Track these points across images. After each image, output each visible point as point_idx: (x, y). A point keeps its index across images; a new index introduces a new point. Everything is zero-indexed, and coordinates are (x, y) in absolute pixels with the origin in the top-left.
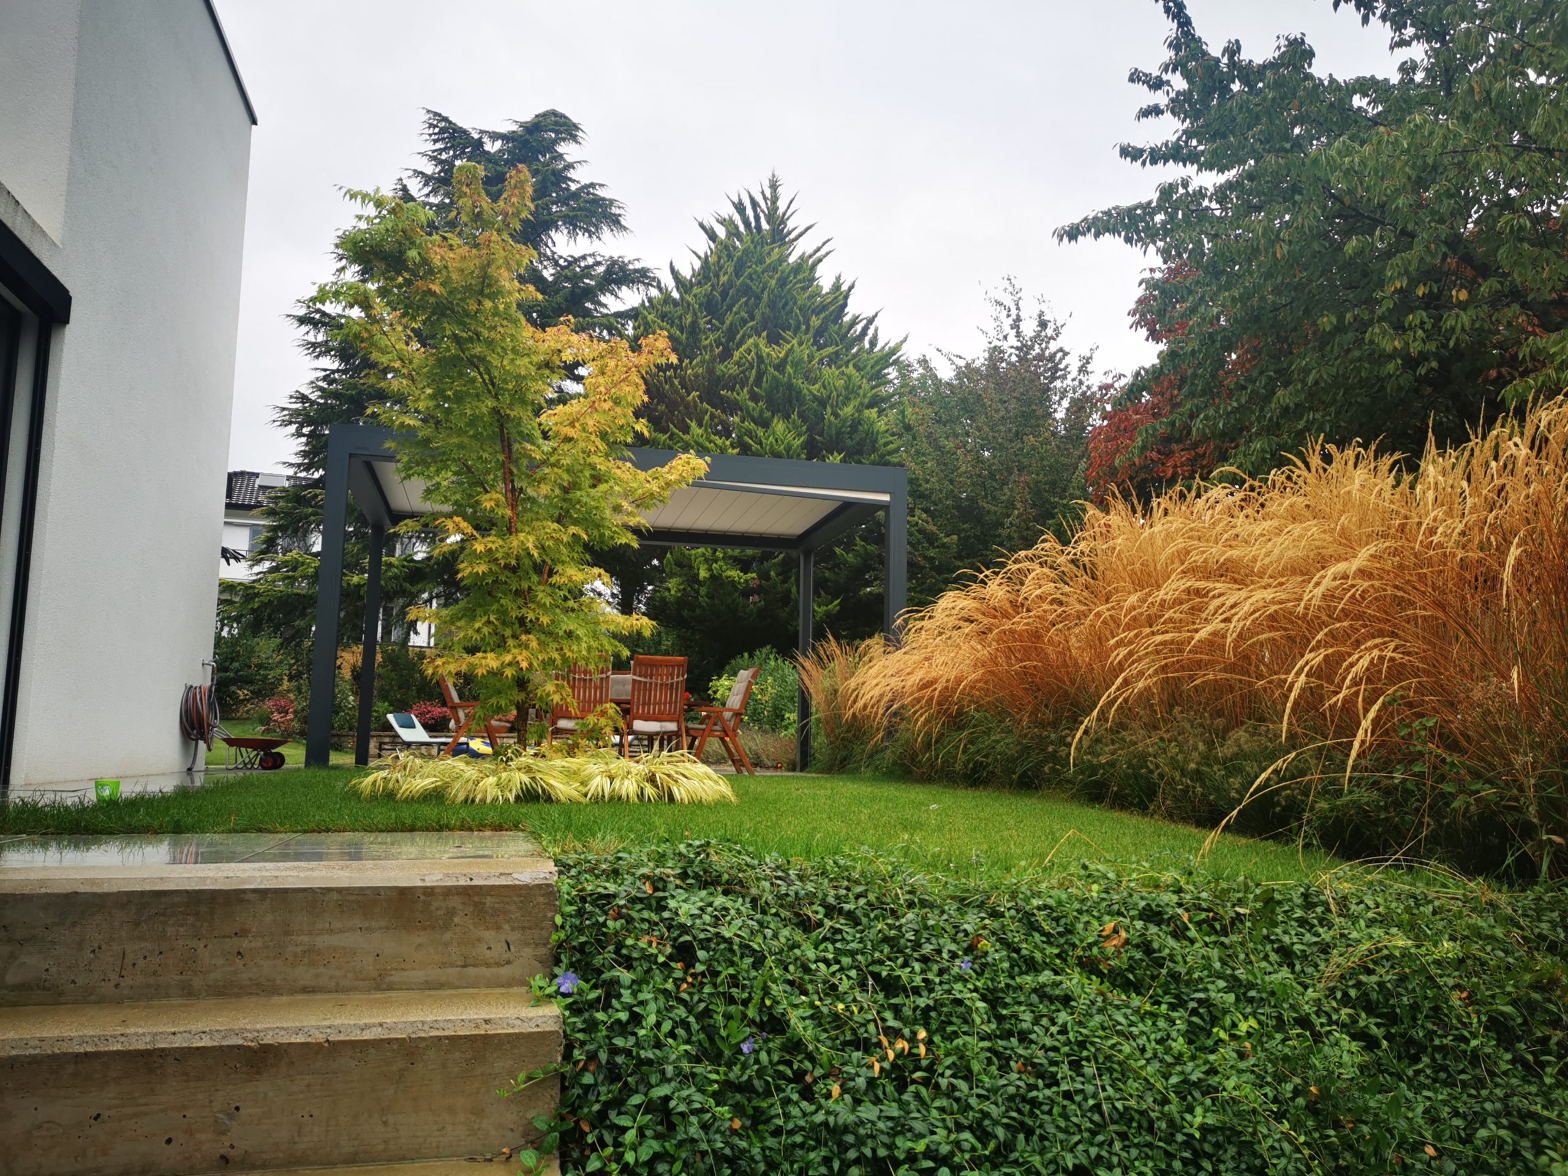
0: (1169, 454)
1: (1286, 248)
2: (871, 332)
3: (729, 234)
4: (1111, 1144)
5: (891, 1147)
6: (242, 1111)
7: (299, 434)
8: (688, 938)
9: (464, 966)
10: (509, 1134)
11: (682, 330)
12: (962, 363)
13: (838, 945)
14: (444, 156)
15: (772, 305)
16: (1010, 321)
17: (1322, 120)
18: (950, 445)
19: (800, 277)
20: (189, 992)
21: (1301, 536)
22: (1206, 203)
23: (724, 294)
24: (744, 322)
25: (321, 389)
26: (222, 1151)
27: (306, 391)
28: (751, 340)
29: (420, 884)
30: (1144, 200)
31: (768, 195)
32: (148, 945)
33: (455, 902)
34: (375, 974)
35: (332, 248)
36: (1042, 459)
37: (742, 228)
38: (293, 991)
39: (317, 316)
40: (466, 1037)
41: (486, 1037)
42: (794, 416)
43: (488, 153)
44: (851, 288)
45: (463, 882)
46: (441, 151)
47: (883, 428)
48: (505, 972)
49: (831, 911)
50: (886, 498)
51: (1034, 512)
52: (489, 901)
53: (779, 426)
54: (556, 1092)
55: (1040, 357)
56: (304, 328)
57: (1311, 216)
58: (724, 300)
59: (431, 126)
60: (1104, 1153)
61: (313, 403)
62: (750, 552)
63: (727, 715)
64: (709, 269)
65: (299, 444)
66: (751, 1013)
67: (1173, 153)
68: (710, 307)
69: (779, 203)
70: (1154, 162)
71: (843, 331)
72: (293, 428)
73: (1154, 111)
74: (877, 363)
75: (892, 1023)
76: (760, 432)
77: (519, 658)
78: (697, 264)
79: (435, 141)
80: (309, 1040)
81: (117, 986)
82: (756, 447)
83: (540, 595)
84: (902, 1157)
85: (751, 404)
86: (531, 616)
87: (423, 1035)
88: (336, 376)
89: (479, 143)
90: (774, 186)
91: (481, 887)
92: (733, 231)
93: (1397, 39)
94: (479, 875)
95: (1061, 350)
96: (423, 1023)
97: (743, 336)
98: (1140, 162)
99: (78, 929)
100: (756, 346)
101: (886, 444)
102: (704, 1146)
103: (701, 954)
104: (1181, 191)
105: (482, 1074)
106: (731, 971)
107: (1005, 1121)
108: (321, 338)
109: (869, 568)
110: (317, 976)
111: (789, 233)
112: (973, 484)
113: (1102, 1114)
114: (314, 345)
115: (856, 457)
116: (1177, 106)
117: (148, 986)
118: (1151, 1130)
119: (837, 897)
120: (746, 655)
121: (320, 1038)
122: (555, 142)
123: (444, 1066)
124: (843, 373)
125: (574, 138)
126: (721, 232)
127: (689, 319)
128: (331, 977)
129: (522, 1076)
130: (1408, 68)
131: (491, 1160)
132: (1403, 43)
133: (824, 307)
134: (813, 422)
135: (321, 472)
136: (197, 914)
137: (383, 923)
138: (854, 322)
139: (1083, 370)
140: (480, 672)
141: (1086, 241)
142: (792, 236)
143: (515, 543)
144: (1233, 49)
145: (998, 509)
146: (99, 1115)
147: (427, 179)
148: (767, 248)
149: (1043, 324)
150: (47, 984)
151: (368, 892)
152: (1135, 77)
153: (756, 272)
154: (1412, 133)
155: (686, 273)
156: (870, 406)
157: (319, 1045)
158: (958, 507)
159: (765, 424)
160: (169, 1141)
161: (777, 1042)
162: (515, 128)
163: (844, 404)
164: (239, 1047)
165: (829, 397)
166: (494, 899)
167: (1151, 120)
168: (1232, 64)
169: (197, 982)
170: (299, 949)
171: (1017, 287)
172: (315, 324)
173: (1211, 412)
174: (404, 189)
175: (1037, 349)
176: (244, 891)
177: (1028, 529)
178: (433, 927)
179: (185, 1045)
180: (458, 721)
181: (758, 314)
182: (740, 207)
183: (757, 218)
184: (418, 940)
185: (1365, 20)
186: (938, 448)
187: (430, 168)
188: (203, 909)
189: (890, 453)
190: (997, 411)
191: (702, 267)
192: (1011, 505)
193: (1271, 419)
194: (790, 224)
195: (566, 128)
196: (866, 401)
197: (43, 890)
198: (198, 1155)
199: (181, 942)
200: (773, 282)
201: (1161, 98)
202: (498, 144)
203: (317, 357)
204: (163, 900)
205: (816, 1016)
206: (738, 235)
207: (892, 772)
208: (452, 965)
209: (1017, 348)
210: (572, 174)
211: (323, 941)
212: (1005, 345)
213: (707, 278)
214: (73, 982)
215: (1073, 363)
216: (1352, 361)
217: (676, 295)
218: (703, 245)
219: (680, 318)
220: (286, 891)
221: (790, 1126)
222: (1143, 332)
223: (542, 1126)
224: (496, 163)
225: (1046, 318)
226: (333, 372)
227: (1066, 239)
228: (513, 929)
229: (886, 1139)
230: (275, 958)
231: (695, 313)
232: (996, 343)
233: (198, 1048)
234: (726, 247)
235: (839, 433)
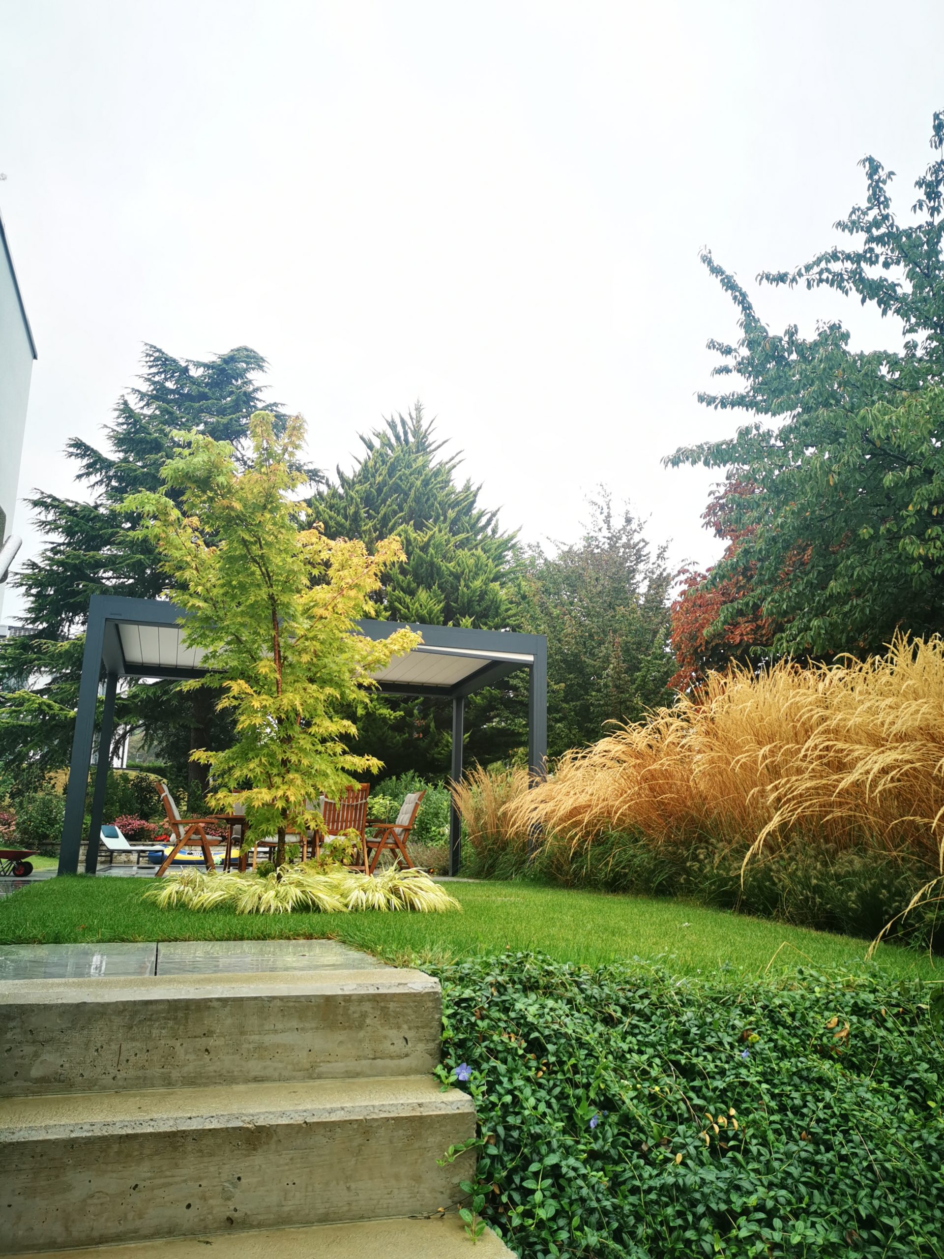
0: (736, 625)
1: (836, 477)
2: (493, 523)
3: (383, 445)
4: (886, 1197)
5: (728, 1202)
6: (243, 1180)
7: (27, 594)
8: (535, 1034)
9: (374, 1059)
10: (439, 1195)
11: (346, 517)
12: (566, 549)
13: (639, 1037)
14: (157, 378)
15: (417, 500)
16: (603, 517)
17: (858, 384)
18: (556, 612)
19: (439, 479)
20: (168, 1082)
21: (917, 711)
22: (772, 441)
23: (379, 491)
24: (395, 513)
25: (49, 559)
26: (228, 1214)
27: (38, 560)
28: (401, 527)
29: (340, 993)
30: (728, 439)
31: (414, 416)
32: (138, 1044)
33: (367, 1007)
34: (308, 1066)
35: (64, 447)
36: (630, 624)
37: (393, 440)
38: (247, 1081)
39: (49, 500)
40: (406, 1118)
41: (421, 1118)
42: (435, 587)
43: (192, 377)
44: (479, 489)
45: (372, 991)
46: (155, 374)
47: (504, 598)
48: (404, 1063)
49: (625, 1010)
50: (530, 658)
51: (625, 665)
52: (392, 1005)
53: (423, 595)
54: (473, 1161)
55: (627, 546)
56: (38, 510)
57: (854, 454)
58: (379, 495)
59: (147, 355)
60: (884, 1205)
61: (41, 569)
62: (398, 695)
63: (398, 830)
64: (368, 471)
65: (28, 603)
66: (592, 1095)
67: (740, 401)
68: (368, 501)
69: (422, 422)
70: (724, 406)
71: (473, 521)
72: (23, 589)
73: (726, 370)
74: (499, 546)
75: (698, 1101)
76: (408, 599)
77: (288, 793)
78: (358, 468)
79: (150, 367)
80: (292, 1122)
81: (114, 1078)
82: (404, 611)
83: (302, 742)
84: (739, 1210)
85: (401, 577)
86: (294, 759)
87: (375, 1117)
88: (62, 548)
89: (186, 370)
90: (418, 409)
91: (386, 995)
92: (387, 444)
93: (908, 327)
94: (383, 985)
95: (643, 540)
96: (373, 1106)
97: (395, 524)
98: (713, 406)
99: (85, 1032)
100: (406, 532)
101: (507, 610)
102: (594, 1204)
103: (551, 1047)
104: (754, 432)
105: (420, 1148)
106: (573, 1061)
107: (803, 1179)
108: (51, 517)
109: (493, 708)
110: (265, 1068)
111: (430, 445)
112: (577, 643)
113: (873, 1172)
114: (44, 523)
115: (483, 620)
116: (742, 368)
117: (138, 1078)
118: (910, 1185)
119: (627, 999)
120: (394, 778)
121: (299, 1120)
122: (246, 370)
123: (391, 1142)
124: (473, 554)
125: (261, 367)
126: (377, 443)
127: (352, 510)
128: (275, 1069)
129: (451, 1149)
130: (911, 347)
131: (429, 1218)
132: (912, 330)
133: (457, 503)
134: (450, 592)
135: (45, 625)
136: (175, 1019)
137: (314, 1025)
138: (481, 515)
139: (660, 556)
140: (256, 804)
141: (685, 466)
142: (432, 448)
143: (285, 701)
144: (792, 332)
145: (597, 664)
146: (136, 1186)
147: (143, 396)
148: (413, 456)
149: (628, 521)
150: (62, 1078)
151: (303, 1000)
152: (712, 345)
153: (404, 474)
154: (932, 399)
155: (349, 474)
156: (495, 579)
157: (299, 1126)
158: (564, 661)
159: (412, 593)
160: (189, 1206)
161: (614, 1118)
162: (214, 358)
163: (474, 578)
164: (240, 1128)
165: (463, 573)
166: (395, 1005)
167: (723, 376)
168: (791, 342)
169: (175, 1074)
170: (251, 1046)
171: (608, 492)
172: (46, 506)
173: (777, 596)
174: (126, 403)
175: (624, 539)
176: (210, 1000)
177: (620, 679)
178: (350, 1028)
179: (200, 1127)
180: (178, 835)
181: (406, 507)
182: (392, 425)
183: (406, 433)
184: (341, 1038)
185: (884, 313)
186: (549, 614)
187: (145, 387)
188: (180, 1014)
189: (509, 617)
190: (595, 586)
191: (363, 470)
192: (606, 660)
193: (819, 601)
194: (431, 439)
195: (255, 360)
196: (492, 576)
197: (60, 1001)
198: (210, 1217)
199: (163, 1042)
200: (419, 483)
201: (730, 361)
202: (201, 371)
203: (47, 533)
204: (150, 1007)
205: (638, 1097)
206: (390, 446)
207: (539, 879)
208: (366, 1058)
209: (609, 538)
210: (258, 395)
211: (269, 1039)
212: (600, 536)
213: (366, 478)
214: (82, 1075)
215: (652, 550)
216: (885, 562)
217: (341, 491)
218: (363, 453)
219: (345, 508)
220: (241, 999)
221: (646, 1187)
222: (713, 530)
223: (466, 1187)
224: (199, 385)
225: (630, 516)
226: (60, 545)
227: (670, 465)
228: (410, 1029)
229: (722, 1195)
230: (233, 1054)
231: (357, 505)
232: (592, 534)
233: (210, 1130)
234: (381, 454)
235: (470, 601)
